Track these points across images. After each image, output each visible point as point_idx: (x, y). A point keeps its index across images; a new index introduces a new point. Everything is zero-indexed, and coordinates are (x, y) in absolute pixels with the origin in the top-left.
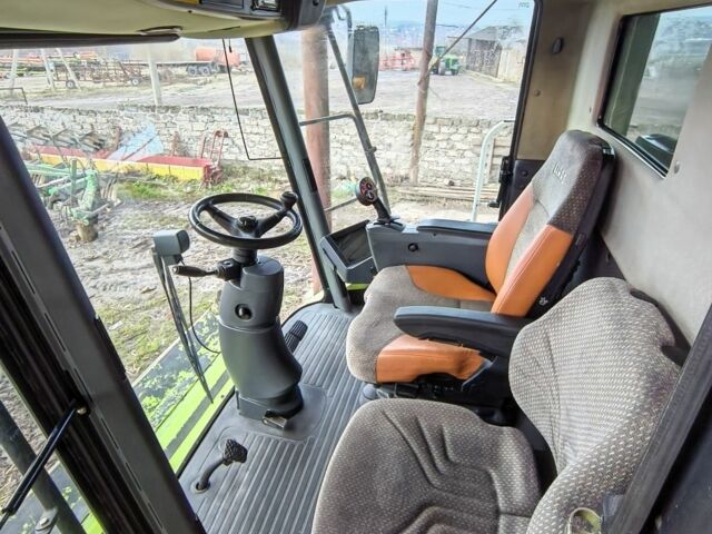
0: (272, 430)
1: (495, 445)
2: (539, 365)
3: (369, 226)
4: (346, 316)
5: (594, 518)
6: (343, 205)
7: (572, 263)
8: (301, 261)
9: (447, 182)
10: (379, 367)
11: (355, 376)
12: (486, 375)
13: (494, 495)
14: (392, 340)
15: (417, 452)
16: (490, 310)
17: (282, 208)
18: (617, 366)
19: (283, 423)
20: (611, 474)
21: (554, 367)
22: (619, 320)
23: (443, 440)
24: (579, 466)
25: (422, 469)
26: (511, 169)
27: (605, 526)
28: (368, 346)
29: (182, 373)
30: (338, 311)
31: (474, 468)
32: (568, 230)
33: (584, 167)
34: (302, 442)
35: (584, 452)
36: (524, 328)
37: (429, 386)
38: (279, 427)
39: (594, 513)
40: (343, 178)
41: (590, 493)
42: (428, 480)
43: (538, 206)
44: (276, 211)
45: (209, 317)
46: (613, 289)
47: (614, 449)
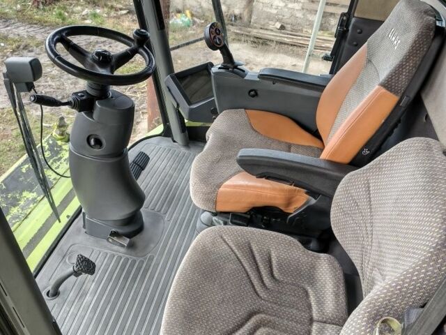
0: (116, 248)
1: (313, 267)
2: (357, 205)
3: (214, 70)
4: (183, 150)
5: (396, 325)
6: (188, 44)
7: (395, 120)
8: (135, 92)
9: (278, 25)
10: (218, 199)
11: (197, 205)
12: (309, 210)
13: (310, 306)
14: (231, 176)
15: (248, 270)
16: (319, 156)
17: (134, 45)
18: (425, 212)
19: (126, 241)
20: (411, 293)
21: (371, 208)
22: (432, 175)
23: (270, 261)
24: (387, 286)
25: (252, 284)
26: (347, 26)
27: (404, 330)
28: (210, 180)
29: (25, 194)
30: (176, 146)
31: (294, 285)
32: (396, 93)
33: (418, 36)
34: (142, 259)
35: (392, 276)
36: (349, 174)
37: (259, 216)
38: (123, 246)
39: (395, 320)
40: (179, 12)
41: (393, 306)
42: (256, 292)
43: (370, 66)
44: (128, 48)
45: (51, 142)
46: (429, 148)
47: (416, 275)
